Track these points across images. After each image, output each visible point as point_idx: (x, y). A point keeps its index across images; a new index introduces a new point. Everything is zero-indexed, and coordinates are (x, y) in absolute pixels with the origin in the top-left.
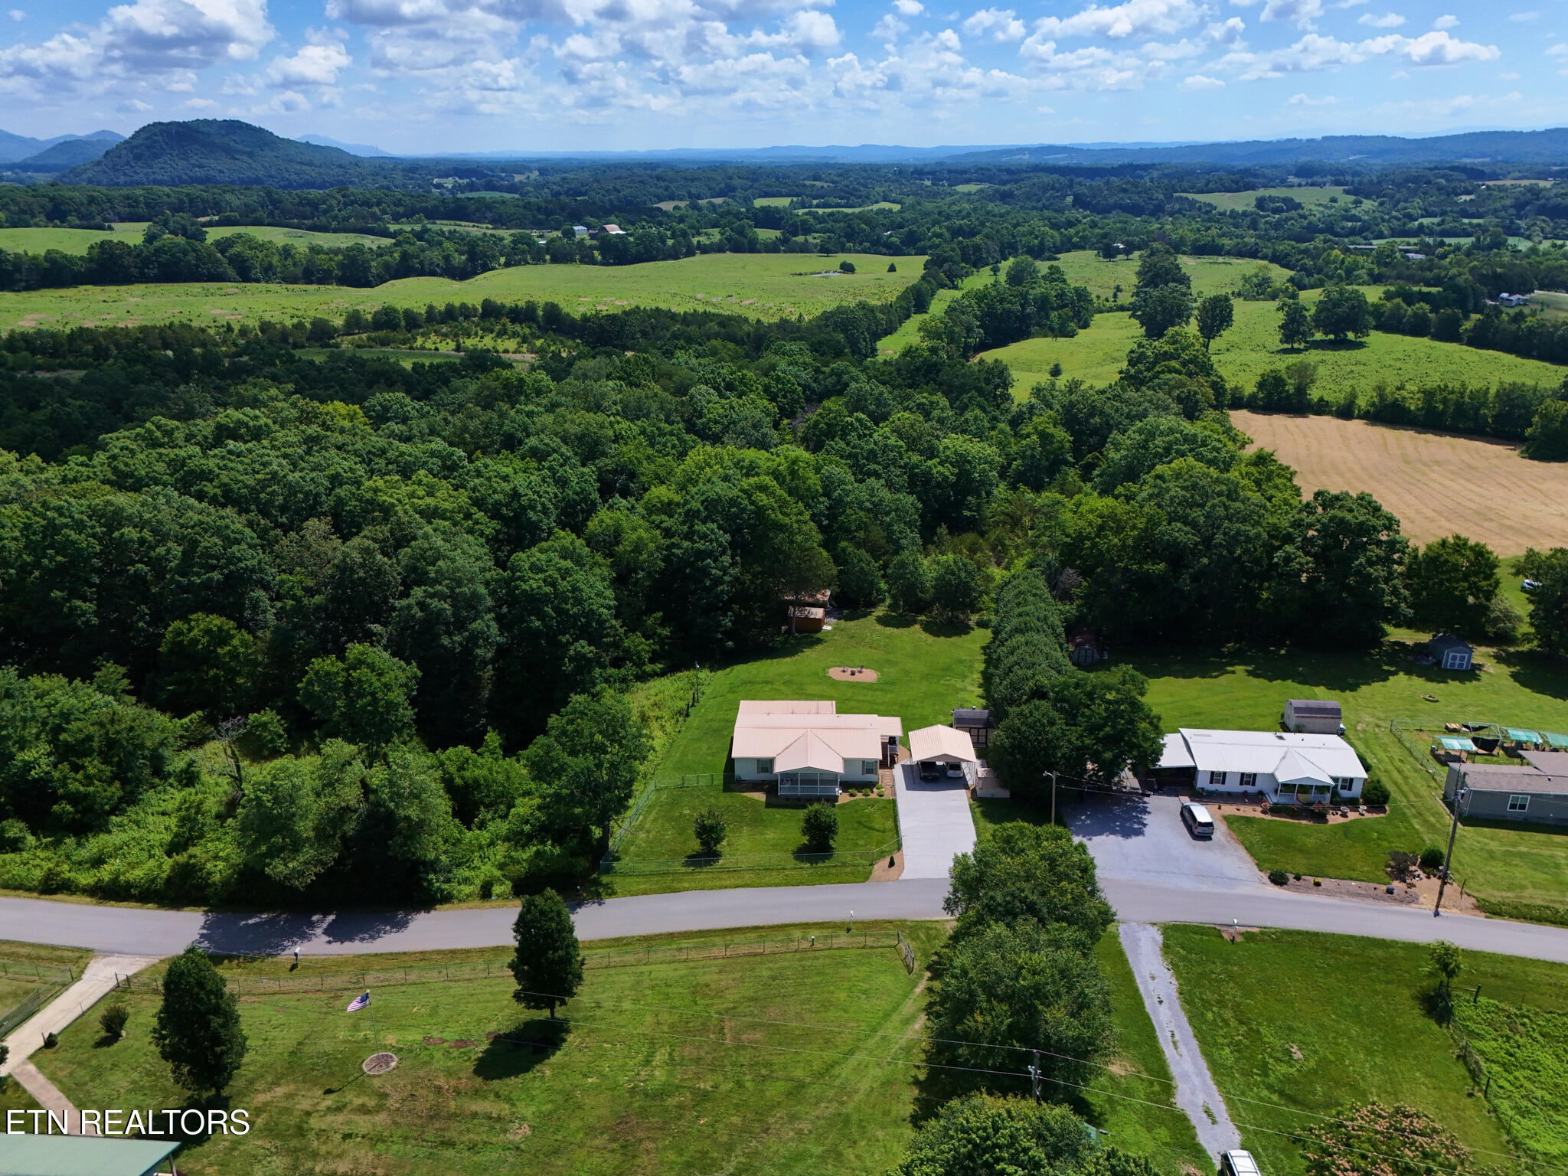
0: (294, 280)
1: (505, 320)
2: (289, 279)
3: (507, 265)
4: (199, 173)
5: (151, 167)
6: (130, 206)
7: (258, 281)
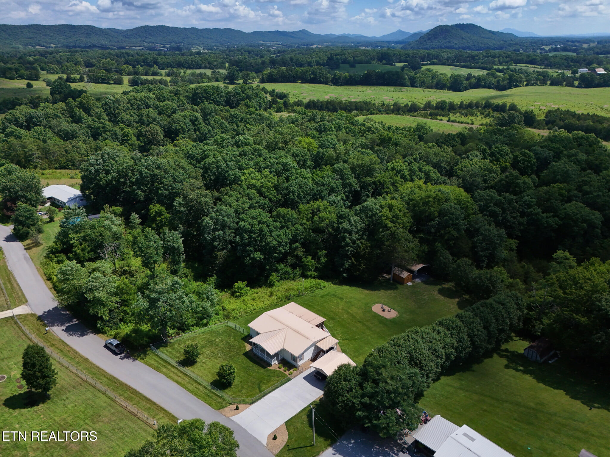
0: (431, 88)
1: (491, 110)
2: (430, 87)
3: (527, 85)
4: (448, 44)
5: (432, 42)
6: (406, 57)
7: (417, 87)
